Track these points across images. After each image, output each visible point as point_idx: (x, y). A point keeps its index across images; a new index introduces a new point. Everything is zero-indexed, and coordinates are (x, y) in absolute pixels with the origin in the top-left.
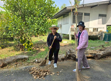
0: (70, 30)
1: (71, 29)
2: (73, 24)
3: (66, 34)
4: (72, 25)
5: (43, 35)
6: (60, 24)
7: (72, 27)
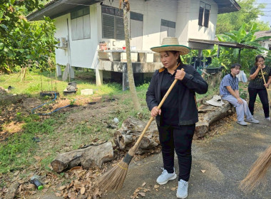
0: (96, 56)
1: (101, 53)
2: (106, 40)
3: (80, 68)
4: (101, 43)
5: (6, 72)
6: (64, 39)
7: (103, 48)
